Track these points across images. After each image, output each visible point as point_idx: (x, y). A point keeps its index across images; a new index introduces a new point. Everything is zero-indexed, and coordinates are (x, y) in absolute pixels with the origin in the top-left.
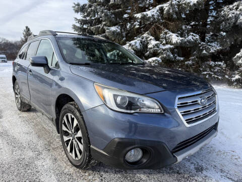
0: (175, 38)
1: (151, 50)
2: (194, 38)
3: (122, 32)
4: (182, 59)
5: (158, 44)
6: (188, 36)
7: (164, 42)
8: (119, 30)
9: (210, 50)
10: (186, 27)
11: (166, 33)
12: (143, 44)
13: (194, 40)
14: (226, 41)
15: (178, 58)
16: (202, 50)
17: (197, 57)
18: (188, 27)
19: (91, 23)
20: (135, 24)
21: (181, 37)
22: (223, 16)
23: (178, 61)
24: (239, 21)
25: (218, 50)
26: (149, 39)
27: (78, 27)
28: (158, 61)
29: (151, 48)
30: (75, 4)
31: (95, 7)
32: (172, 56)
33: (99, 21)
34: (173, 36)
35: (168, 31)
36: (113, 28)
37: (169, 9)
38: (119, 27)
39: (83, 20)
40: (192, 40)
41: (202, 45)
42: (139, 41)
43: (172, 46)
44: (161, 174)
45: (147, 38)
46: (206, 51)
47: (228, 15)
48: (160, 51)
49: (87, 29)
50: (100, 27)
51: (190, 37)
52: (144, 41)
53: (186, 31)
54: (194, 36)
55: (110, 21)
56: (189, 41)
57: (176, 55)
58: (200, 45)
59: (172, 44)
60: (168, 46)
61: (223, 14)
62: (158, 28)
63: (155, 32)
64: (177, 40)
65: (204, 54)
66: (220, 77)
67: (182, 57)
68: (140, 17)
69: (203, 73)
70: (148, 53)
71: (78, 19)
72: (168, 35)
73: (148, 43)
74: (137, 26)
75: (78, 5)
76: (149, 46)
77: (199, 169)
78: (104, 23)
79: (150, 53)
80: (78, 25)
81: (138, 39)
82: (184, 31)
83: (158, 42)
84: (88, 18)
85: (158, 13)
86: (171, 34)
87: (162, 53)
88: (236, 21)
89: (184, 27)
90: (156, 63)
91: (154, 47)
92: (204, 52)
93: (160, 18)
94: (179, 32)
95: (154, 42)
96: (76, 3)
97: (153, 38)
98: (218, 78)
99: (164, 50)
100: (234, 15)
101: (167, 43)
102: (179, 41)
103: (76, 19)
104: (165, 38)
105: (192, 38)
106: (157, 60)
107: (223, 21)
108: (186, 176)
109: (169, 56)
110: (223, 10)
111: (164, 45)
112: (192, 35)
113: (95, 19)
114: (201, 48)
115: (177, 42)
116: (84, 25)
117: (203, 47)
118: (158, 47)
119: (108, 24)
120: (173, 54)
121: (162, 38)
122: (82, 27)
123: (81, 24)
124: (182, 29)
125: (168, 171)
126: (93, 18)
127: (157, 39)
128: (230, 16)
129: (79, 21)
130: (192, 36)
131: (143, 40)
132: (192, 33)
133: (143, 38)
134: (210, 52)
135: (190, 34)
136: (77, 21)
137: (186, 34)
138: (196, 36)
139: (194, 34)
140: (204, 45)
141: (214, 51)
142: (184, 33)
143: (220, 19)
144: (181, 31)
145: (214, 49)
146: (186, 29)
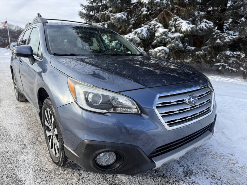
0: (185, 26)
1: (159, 39)
2: (207, 25)
3: (128, 19)
4: (193, 48)
5: (166, 31)
6: (201, 23)
7: (173, 30)
8: (125, 17)
9: (225, 39)
10: (199, 13)
11: (176, 20)
12: (151, 32)
13: (207, 27)
15: (189, 47)
16: (216, 39)
17: (210, 47)
18: (201, 13)
19: (97, 9)
20: (142, 9)
21: (193, 24)
23: (189, 50)
25: (234, 39)
26: (157, 26)
27: (85, 14)
28: (165, 51)
29: (158, 37)
32: (181, 45)
33: (106, 7)
34: (183, 24)
35: (178, 17)
36: (118, 15)
38: (126, 14)
39: (89, 7)
40: (205, 28)
42: (146, 29)
43: (181, 35)
44: (145, 177)
45: (155, 25)
46: (220, 40)
48: (167, 40)
49: (93, 15)
50: (106, 14)
51: (203, 25)
52: (152, 29)
53: (199, 18)
54: (208, 23)
55: (116, 7)
56: (201, 29)
57: (187, 44)
58: (214, 33)
59: (181, 33)
60: (177, 35)
62: (168, 14)
63: (164, 18)
64: (187, 27)
65: (218, 43)
66: (234, 69)
67: (193, 46)
69: (216, 64)
70: (155, 41)
71: (84, 5)
72: (177, 22)
73: (155, 31)
74: (145, 13)
76: (157, 34)
77: (188, 173)
78: (110, 9)
79: (157, 42)
80: (85, 12)
81: (146, 26)
82: (196, 17)
83: (166, 30)
84: (94, 4)
86: (181, 21)
87: (170, 43)
89: (196, 13)
90: (162, 53)
91: (162, 35)
92: (218, 41)
93: (169, 3)
94: (191, 19)
95: (161, 30)
97: (161, 25)
98: (232, 70)
99: (172, 39)
101: (176, 31)
102: (189, 29)
103: (82, 5)
104: (175, 25)
105: (206, 26)
106: (163, 50)
107: (242, 5)
108: (171, 180)
109: (178, 45)
111: (173, 33)
112: (206, 22)
113: (102, 5)
114: (215, 36)
115: (187, 30)
116: (90, 11)
117: (217, 36)
118: (166, 36)
119: (114, 10)
120: (183, 43)
121: (171, 26)
122: (89, 13)
123: (87, 10)
124: (194, 15)
125: (153, 173)
126: (100, 4)
127: (166, 26)
129: (85, 7)
130: (205, 23)
131: (151, 27)
132: (205, 20)
133: (150, 26)
134: (225, 41)
135: (203, 21)
136: (83, 8)
137: (198, 21)
138: (210, 23)
139: (208, 21)
140: (219, 33)
141: (229, 40)
142: (196, 19)
143: (239, 3)
144: (193, 17)
145: (230, 38)
146: (198, 16)
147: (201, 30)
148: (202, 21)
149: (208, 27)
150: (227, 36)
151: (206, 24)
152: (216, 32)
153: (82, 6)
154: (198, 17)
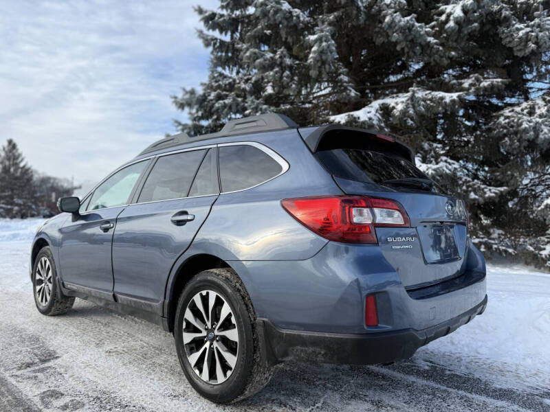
0: (420, 166)
2: (450, 167)
6: (437, 162)
9: (485, 193)
10: (431, 145)
13: (450, 171)
14: (513, 175)
16: (467, 192)
18: (435, 145)
22: (504, 127)
24: (541, 136)
25: (501, 192)
30: (184, 89)
31: (234, 100)
37: (407, 107)
41: (464, 182)
46: (476, 194)
47: (521, 124)
51: (442, 166)
53: (433, 153)
54: (450, 164)
58: (460, 182)
61: (503, 122)
64: (425, 169)
66: (511, 250)
68: (343, 121)
69: (473, 241)
71: (182, 123)
75: (192, 92)
82: (427, 152)
85: (378, 115)
88: (537, 136)
89: (426, 146)
93: (383, 125)
96: (188, 89)
98: (506, 251)
100: (531, 124)
103: (177, 122)
105: (447, 168)
107: (505, 135)
110: (502, 115)
112: (446, 161)
114: (464, 188)
117: (468, 187)
124: (422, 149)
128: (525, 125)
129: (185, 127)
130: (445, 164)
132: (444, 158)
134: (487, 195)
135: (441, 160)
136: (180, 127)
137: (432, 159)
138: (454, 164)
139: (449, 160)
140: (469, 182)
141: (493, 195)
142: (428, 156)
143: (499, 132)
144: (421, 152)
145: (493, 191)
146: (431, 150)
147: (440, 176)
148: (439, 160)
149: (452, 170)
150: (486, 188)
151: (448, 165)
152: (463, 180)
153: (176, 124)
154: (430, 153)
